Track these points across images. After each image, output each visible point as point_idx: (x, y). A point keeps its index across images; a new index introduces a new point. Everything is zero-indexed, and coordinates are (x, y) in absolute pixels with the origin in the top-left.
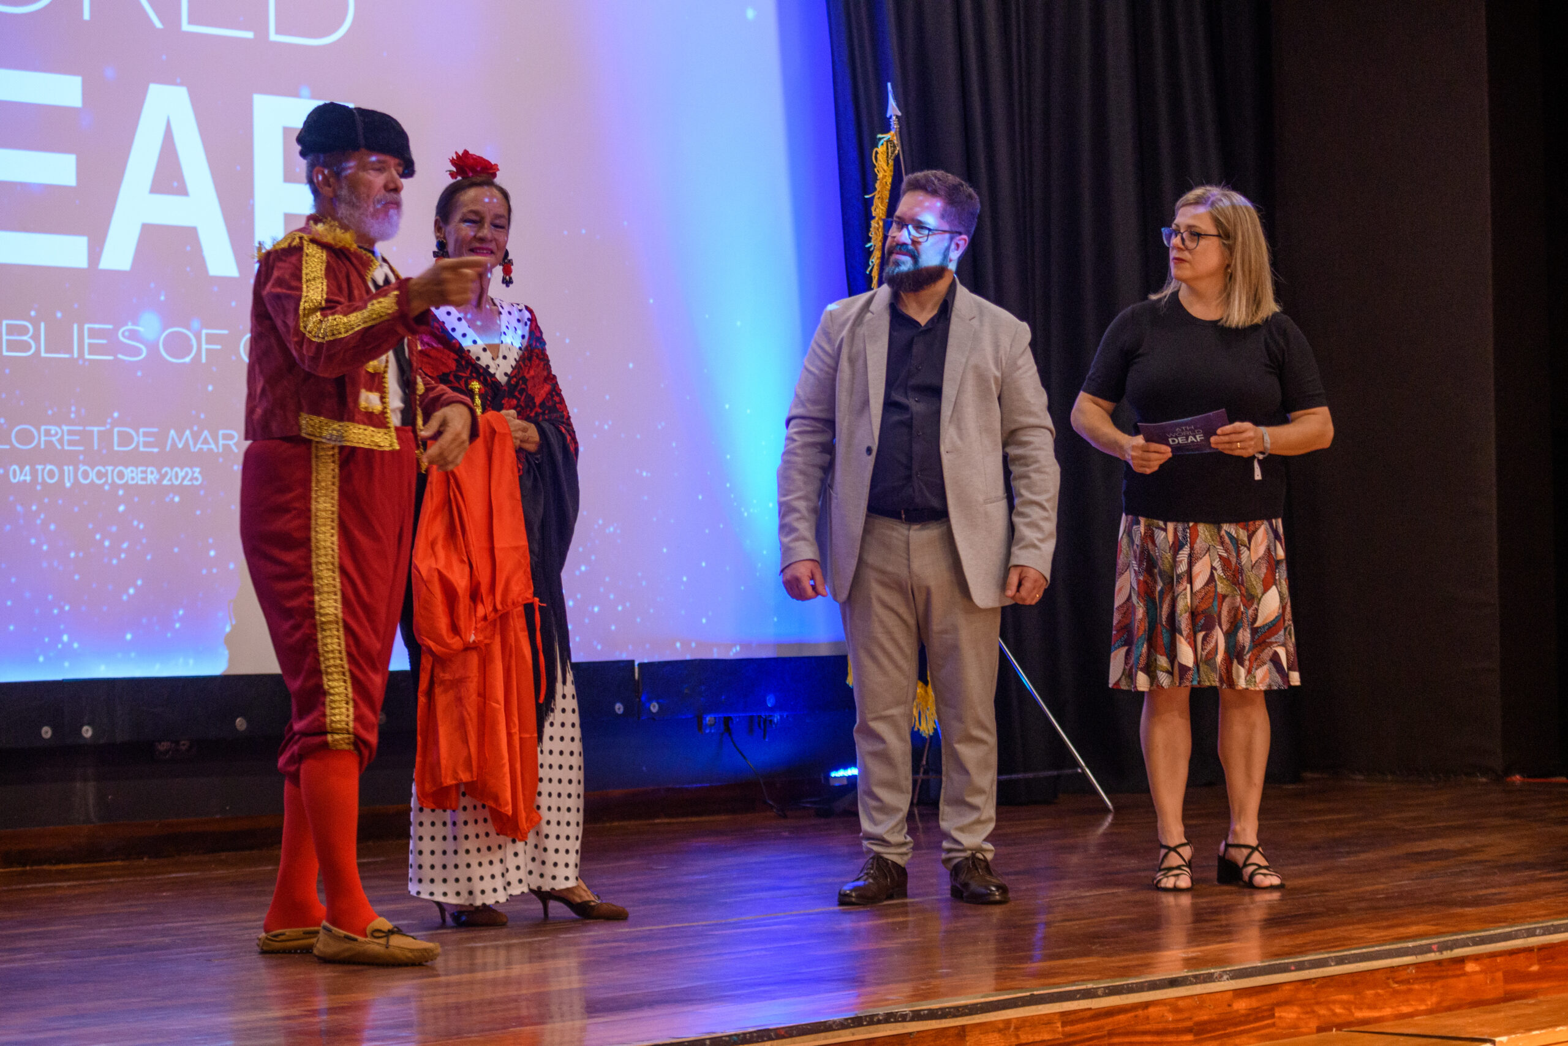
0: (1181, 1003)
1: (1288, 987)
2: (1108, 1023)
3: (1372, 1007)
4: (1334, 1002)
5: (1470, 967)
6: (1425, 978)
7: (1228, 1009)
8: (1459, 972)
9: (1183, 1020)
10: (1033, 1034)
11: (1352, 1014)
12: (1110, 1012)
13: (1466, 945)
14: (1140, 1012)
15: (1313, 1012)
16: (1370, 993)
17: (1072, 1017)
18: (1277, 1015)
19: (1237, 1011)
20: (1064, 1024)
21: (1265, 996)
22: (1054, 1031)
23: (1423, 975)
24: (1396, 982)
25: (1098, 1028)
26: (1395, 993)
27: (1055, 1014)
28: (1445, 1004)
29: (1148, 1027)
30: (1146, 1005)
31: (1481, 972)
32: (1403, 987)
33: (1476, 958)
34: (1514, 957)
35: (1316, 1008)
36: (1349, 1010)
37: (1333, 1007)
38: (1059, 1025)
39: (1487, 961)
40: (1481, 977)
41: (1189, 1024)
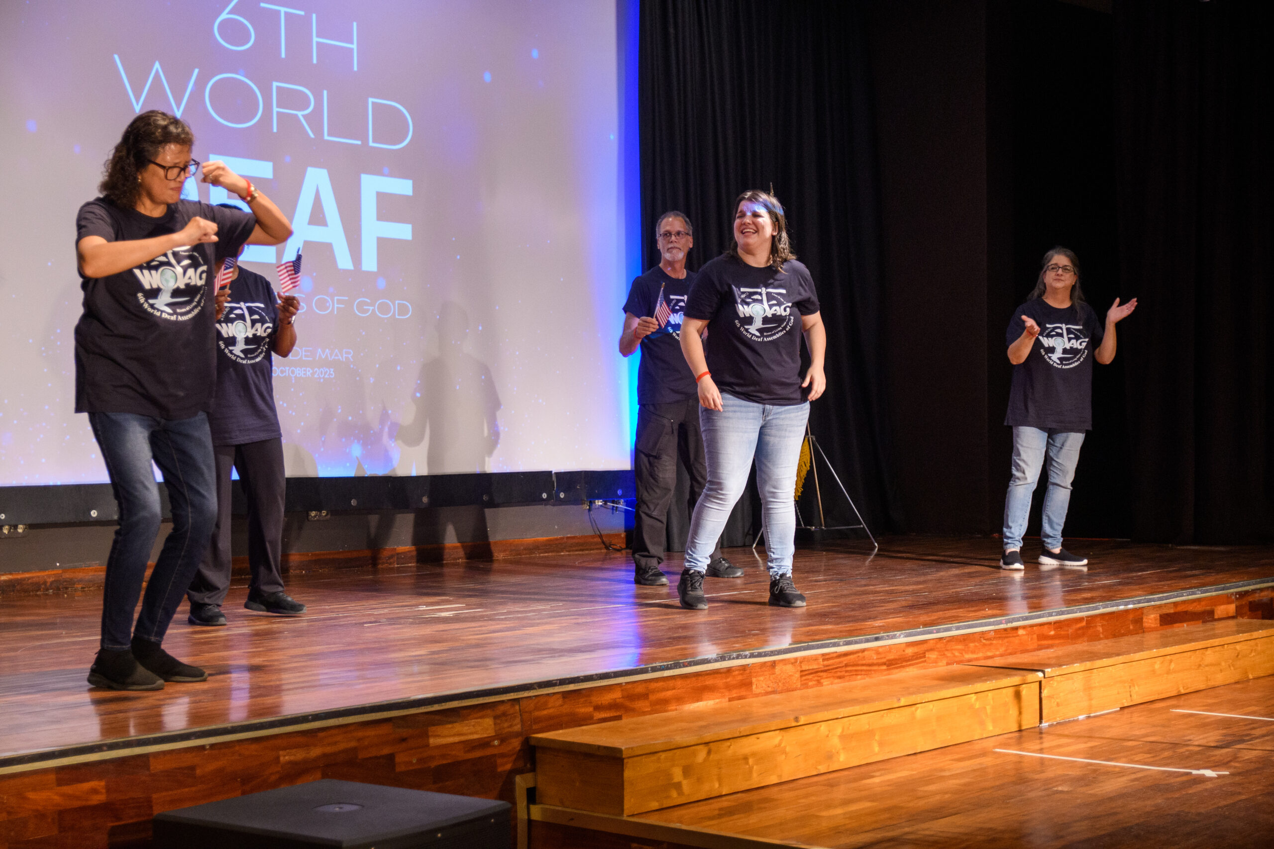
0: (880, 650)
1: (932, 642)
2: (845, 660)
3: (973, 652)
4: (955, 650)
5: (1021, 632)
6: (999, 637)
7: (903, 653)
8: (1015, 635)
9: (881, 658)
10: (809, 665)
11: (963, 656)
12: (846, 654)
13: (1019, 620)
14: (860, 654)
15: (944, 654)
16: (972, 645)
17: (827, 657)
18: (927, 656)
19: (907, 654)
20: (824, 660)
21: (922, 646)
22: (818, 664)
23: (998, 636)
24: (985, 640)
25: (840, 663)
26: (985, 645)
27: (819, 655)
28: (1009, 651)
29: (864, 662)
30: (863, 651)
31: (1026, 634)
32: (988, 642)
33: (1024, 627)
34: (1042, 627)
35: (946, 653)
36: (962, 654)
37: (954, 652)
38: (821, 660)
39: (1029, 629)
40: (1026, 637)
41: (884, 660)
